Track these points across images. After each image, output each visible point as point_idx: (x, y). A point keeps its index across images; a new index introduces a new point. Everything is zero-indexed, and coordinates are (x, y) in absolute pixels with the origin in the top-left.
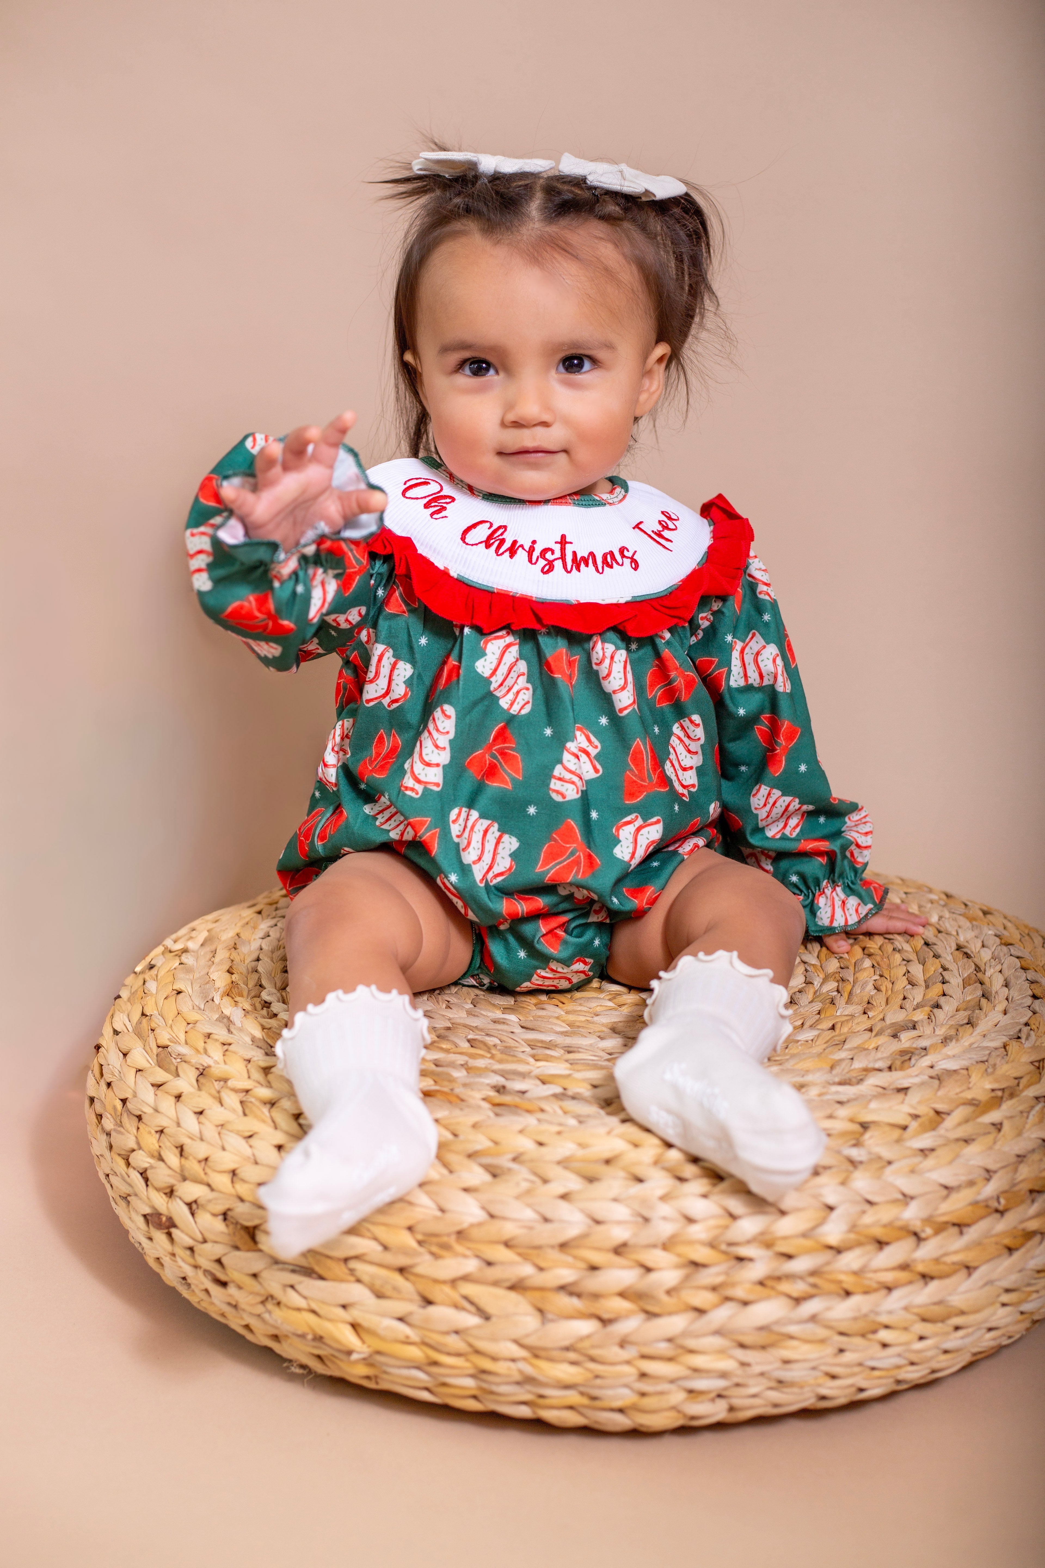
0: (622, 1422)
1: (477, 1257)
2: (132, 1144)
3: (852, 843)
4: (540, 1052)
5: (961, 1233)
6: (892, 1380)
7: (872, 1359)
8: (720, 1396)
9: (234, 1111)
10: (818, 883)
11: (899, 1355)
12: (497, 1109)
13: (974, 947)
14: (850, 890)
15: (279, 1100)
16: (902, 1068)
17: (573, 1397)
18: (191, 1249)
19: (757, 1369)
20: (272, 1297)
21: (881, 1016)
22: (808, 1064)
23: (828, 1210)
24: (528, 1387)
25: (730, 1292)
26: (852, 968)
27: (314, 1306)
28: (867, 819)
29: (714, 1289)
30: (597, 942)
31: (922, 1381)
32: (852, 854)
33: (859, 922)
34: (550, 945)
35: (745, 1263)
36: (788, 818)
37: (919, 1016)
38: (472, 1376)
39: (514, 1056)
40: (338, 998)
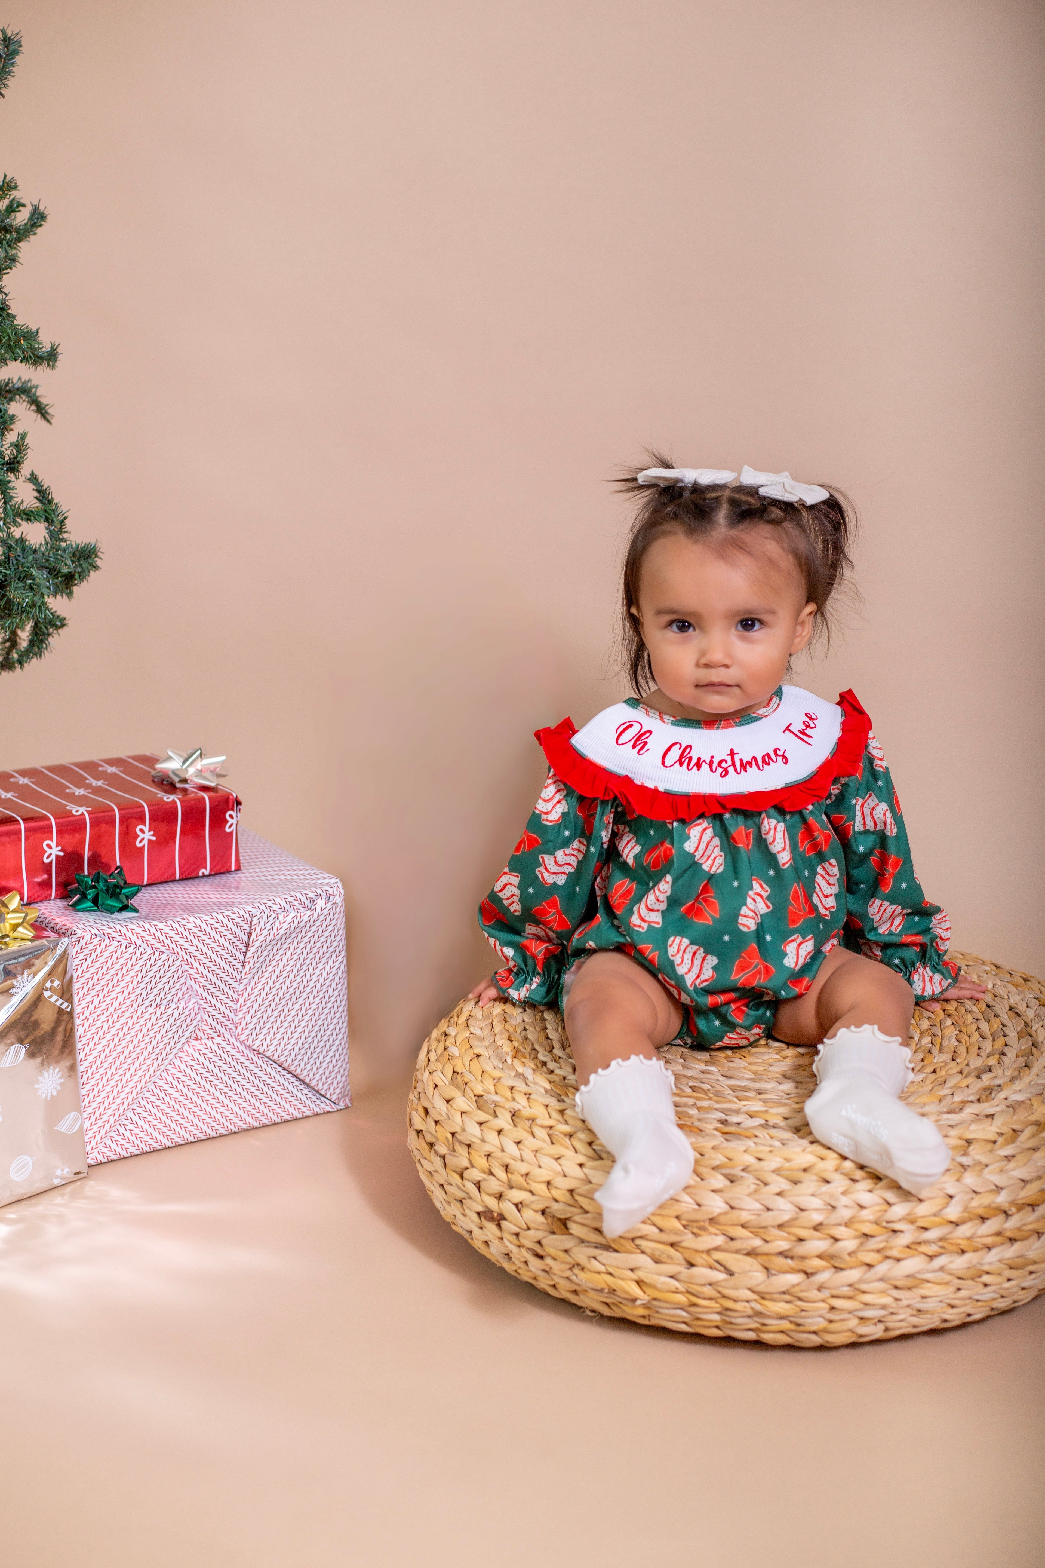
0: (816, 1340)
1: (724, 1234)
2: (466, 1163)
3: (938, 937)
4: (741, 1094)
5: (1034, 1210)
6: (988, 1308)
7: (978, 1294)
8: (880, 1321)
9: (544, 1141)
10: (913, 965)
11: (995, 1292)
12: (727, 1136)
13: (1022, 1008)
14: (935, 969)
15: (575, 1133)
16: (987, 1101)
17: (785, 1325)
18: (517, 1235)
19: (905, 1303)
20: (578, 1265)
21: (966, 1062)
22: (924, 1099)
23: (949, 1198)
24: (756, 1319)
25: (889, 1253)
26: (938, 1025)
27: (611, 1270)
28: (947, 918)
29: (878, 1251)
30: (768, 1014)
31: (1006, 1309)
32: (937, 944)
33: (942, 992)
34: (737, 1017)
35: (898, 1234)
36: (893, 919)
37: (992, 1061)
38: (718, 1313)
39: (724, 1098)
40: (618, 1063)
